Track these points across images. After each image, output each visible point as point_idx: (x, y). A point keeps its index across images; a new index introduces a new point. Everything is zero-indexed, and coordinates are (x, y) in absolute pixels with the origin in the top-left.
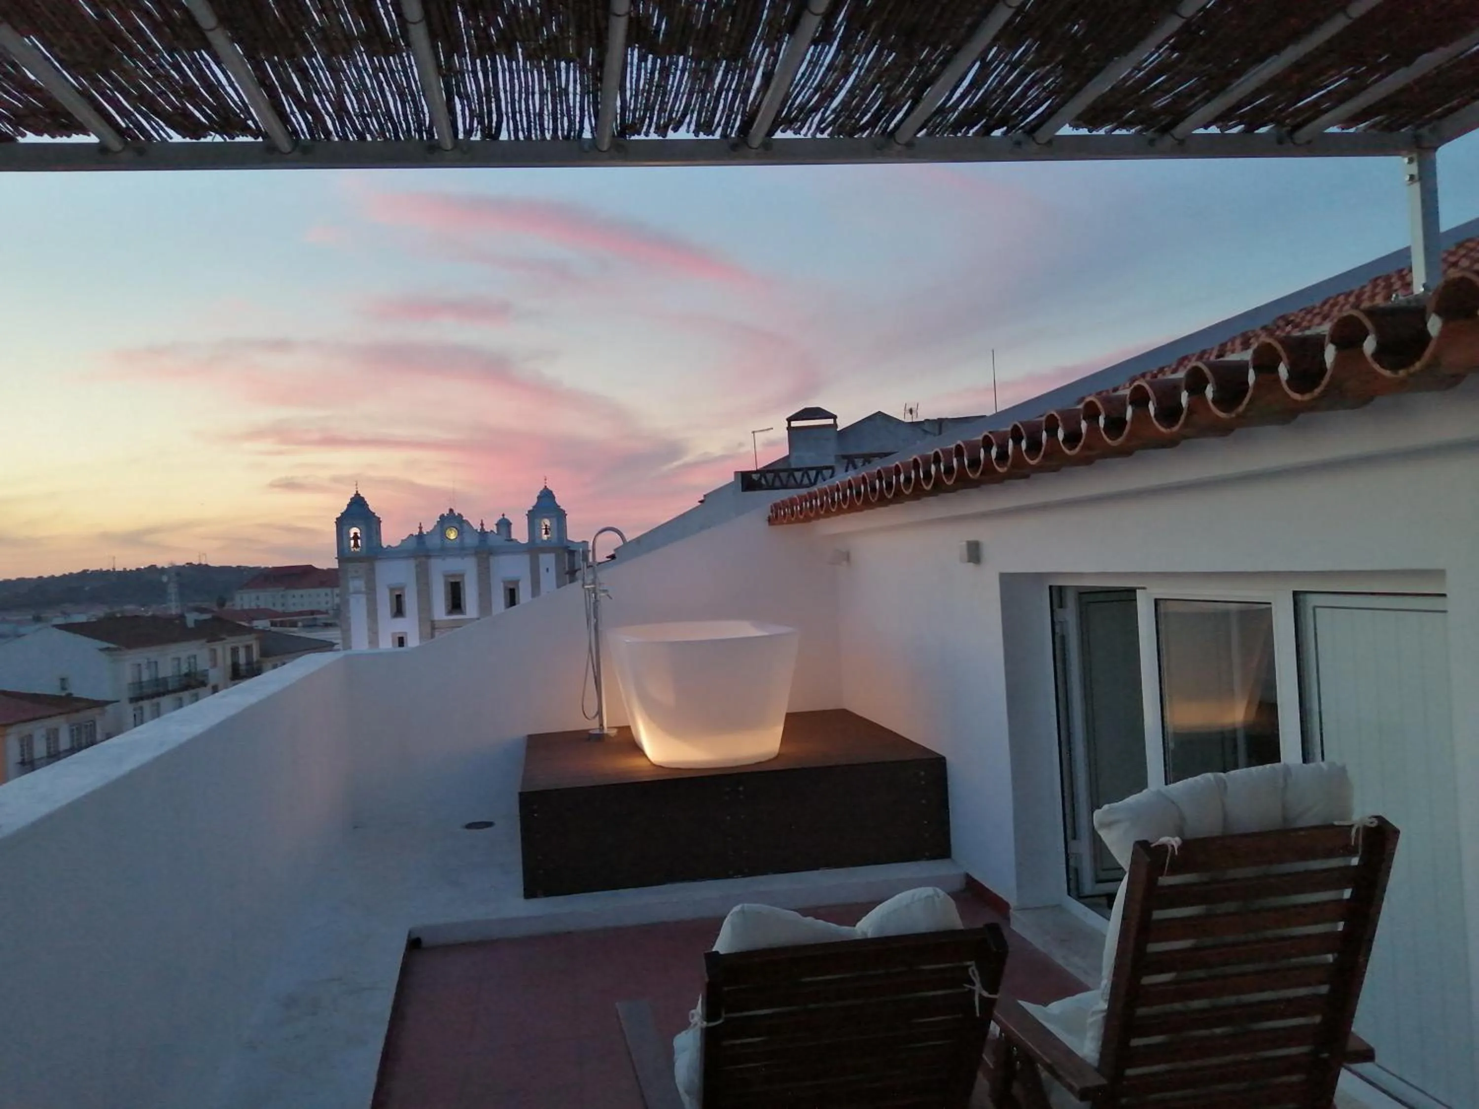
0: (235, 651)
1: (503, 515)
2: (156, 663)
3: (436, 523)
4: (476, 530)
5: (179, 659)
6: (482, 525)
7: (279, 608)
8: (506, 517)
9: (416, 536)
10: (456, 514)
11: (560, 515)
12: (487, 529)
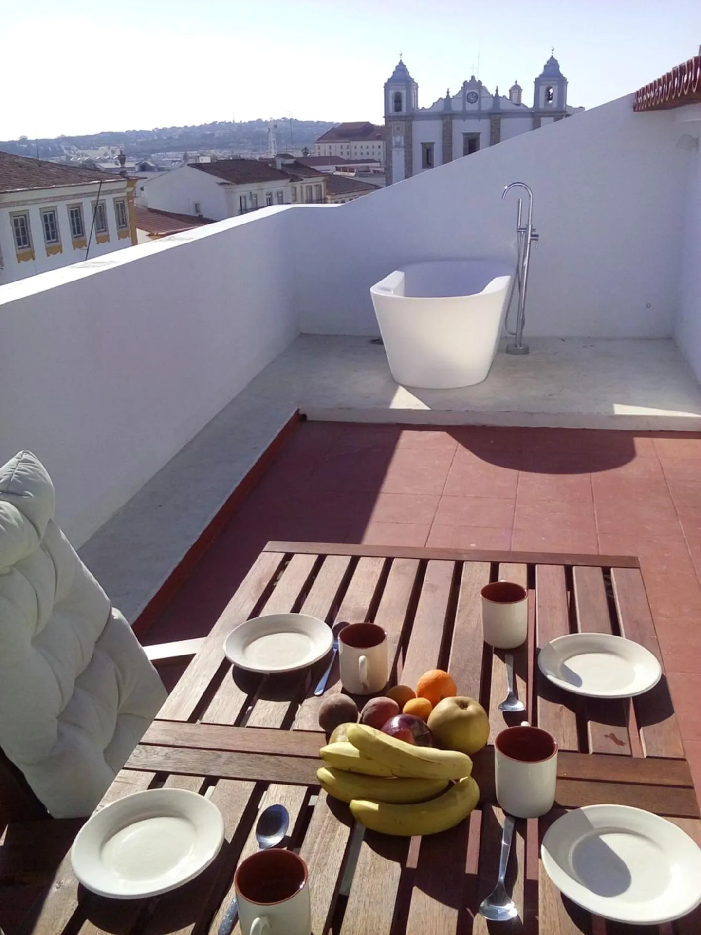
0: (310, 188)
1: (516, 82)
2: (256, 196)
3: (460, 89)
4: (492, 95)
5: (270, 194)
6: (497, 90)
7: (345, 157)
8: (518, 83)
9: (444, 99)
10: (477, 81)
11: (562, 82)
12: (501, 94)
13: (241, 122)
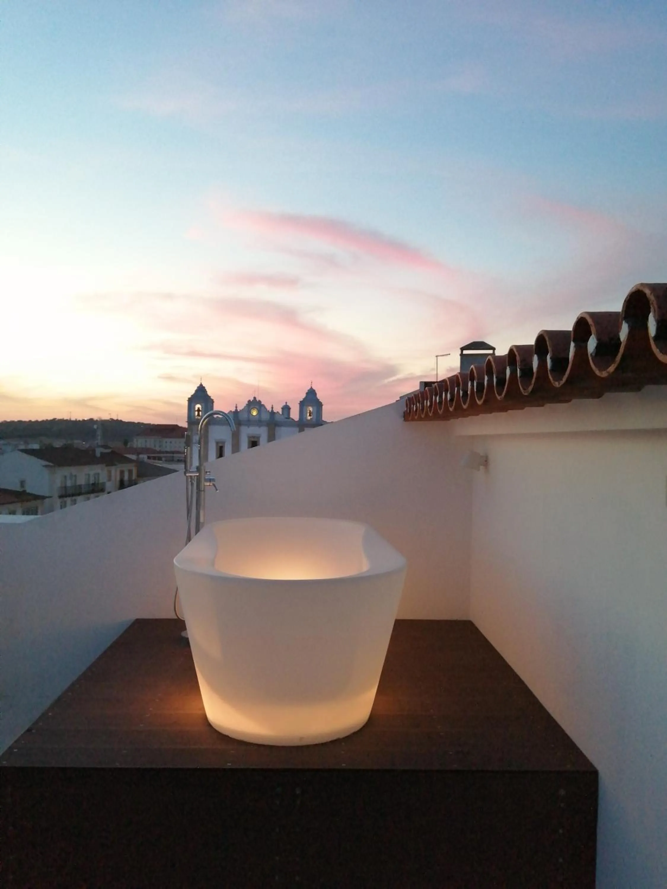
0: (122, 473)
1: (286, 403)
2: (76, 476)
3: (245, 405)
4: (269, 411)
5: (89, 475)
6: (272, 408)
7: (158, 449)
8: (288, 404)
9: (234, 412)
10: (258, 401)
11: (319, 405)
12: (275, 411)
13: (76, 420)
